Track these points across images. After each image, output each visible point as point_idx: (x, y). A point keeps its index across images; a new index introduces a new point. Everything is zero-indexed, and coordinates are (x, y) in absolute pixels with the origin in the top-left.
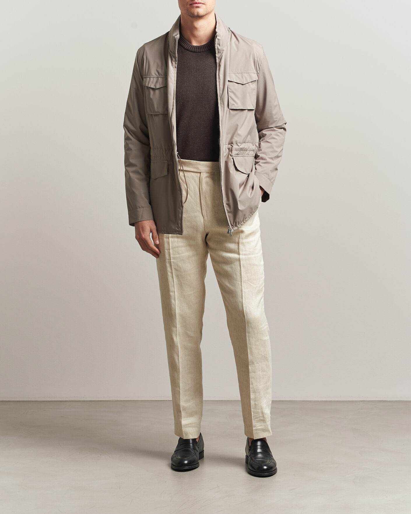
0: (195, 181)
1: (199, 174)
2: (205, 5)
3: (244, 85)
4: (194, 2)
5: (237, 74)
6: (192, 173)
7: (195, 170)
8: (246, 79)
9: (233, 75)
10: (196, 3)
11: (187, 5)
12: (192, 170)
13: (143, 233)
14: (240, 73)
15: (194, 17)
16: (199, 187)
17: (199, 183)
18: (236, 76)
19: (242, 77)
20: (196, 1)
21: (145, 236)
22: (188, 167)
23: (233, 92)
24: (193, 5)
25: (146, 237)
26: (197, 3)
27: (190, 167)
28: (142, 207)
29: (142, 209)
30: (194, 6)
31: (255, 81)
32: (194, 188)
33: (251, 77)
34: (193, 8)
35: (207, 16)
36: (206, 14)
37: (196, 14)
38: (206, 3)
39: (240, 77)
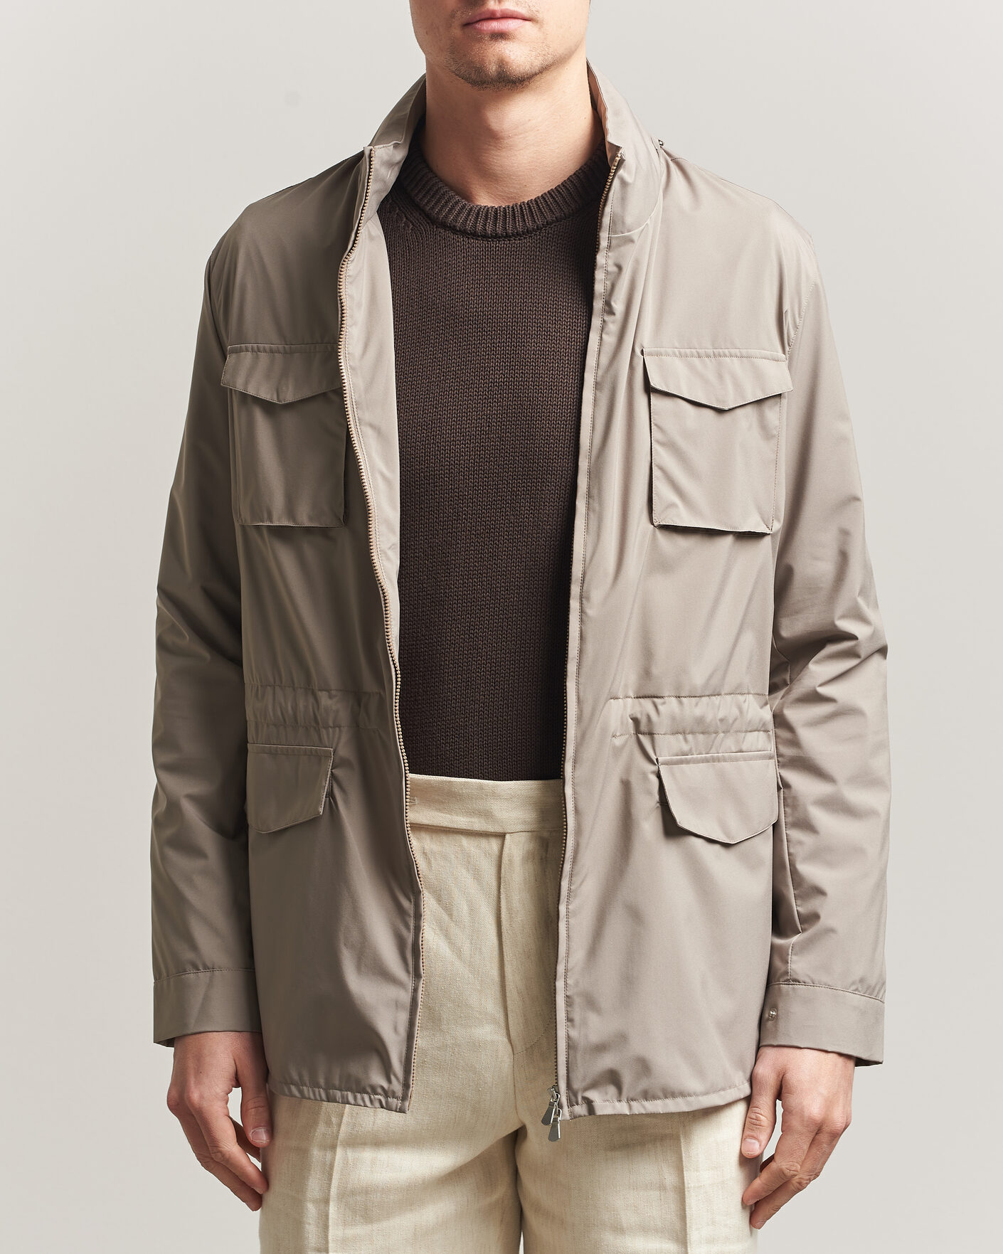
0: (477, 875)
1: (494, 844)
2: (538, 26)
3: (727, 417)
4: (483, 9)
5: (696, 361)
6: (465, 841)
7: (477, 824)
8: (738, 386)
9: (678, 366)
10: (493, 17)
11: (449, 26)
12: (461, 821)
13: (198, 1082)
14: (708, 356)
15: (483, 82)
16: (494, 903)
17: (494, 883)
18: (692, 368)
19: (720, 377)
20: (492, 5)
21: (202, 1097)
22: (440, 810)
23: (671, 446)
24: (478, 26)
25: (205, 1105)
26: (498, 15)
27: (450, 812)
28: (206, 967)
29: (203, 976)
30: (480, 32)
31: (777, 399)
32: (473, 910)
33: (758, 376)
34: (480, 40)
35: (547, 76)
36: (545, 69)
37: (492, 68)
38: (540, 16)
39: (712, 377)
